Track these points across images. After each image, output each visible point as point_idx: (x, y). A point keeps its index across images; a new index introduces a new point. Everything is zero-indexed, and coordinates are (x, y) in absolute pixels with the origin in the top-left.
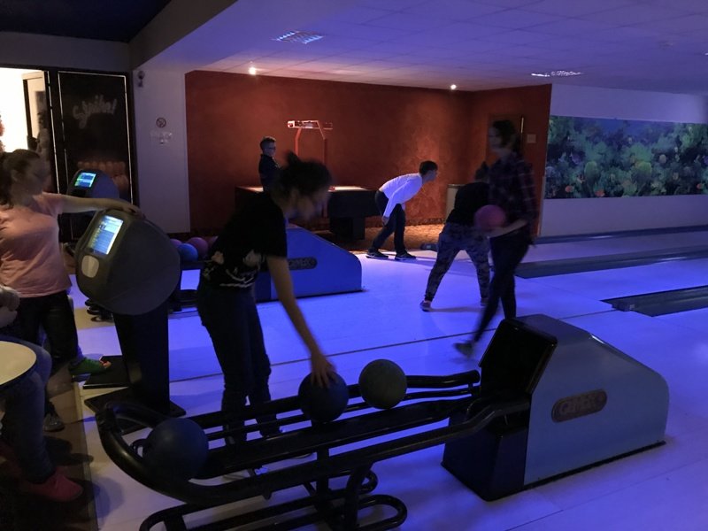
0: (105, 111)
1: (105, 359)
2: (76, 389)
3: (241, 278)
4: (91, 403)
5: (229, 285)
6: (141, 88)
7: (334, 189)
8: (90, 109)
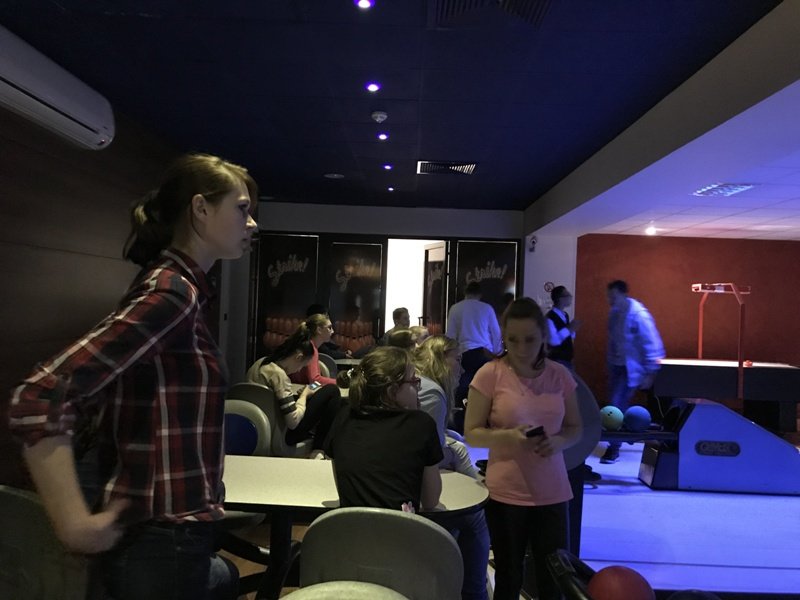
6: (532, 253)
7: (751, 365)
8: (481, 274)
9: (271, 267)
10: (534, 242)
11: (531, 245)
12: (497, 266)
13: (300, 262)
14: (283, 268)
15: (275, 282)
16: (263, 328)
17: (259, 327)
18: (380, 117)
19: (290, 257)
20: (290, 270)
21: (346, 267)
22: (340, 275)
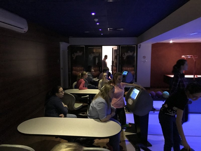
0: (130, 55)
1: (130, 124)
2: (123, 131)
3: (171, 112)
4: (127, 136)
5: (168, 114)
7: (197, 77)
8: (126, 55)
9: (73, 54)
10: (140, 46)
12: (131, 52)
13: (80, 53)
14: (76, 54)
15: (74, 58)
16: (72, 70)
17: (71, 70)
18: (96, 20)
19: (78, 51)
20: (78, 55)
21: (92, 54)
22: (90, 56)
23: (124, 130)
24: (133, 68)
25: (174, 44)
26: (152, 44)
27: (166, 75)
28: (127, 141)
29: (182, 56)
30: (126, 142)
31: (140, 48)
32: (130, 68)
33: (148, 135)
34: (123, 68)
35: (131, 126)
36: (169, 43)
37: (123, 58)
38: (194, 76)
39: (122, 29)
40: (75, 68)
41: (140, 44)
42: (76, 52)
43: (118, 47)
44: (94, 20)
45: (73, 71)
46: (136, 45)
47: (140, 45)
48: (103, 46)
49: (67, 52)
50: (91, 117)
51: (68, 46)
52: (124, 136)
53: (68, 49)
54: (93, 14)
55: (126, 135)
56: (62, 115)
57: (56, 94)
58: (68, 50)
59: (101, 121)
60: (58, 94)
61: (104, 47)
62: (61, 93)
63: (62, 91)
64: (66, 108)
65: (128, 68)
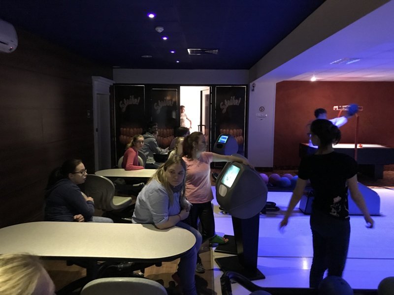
2: (211, 251)
6: (253, 92)
7: (362, 146)
8: (228, 103)
9: (121, 102)
10: (254, 87)
11: (253, 88)
12: (235, 99)
13: (136, 100)
14: (127, 103)
15: (124, 110)
16: (119, 133)
17: (117, 133)
18: (160, 30)
19: (131, 97)
20: (131, 103)
21: (159, 101)
22: (156, 106)
23: (214, 249)
24: (241, 130)
25: (319, 83)
26: (277, 84)
27: (304, 144)
28: (217, 270)
29: (335, 107)
30: (214, 271)
31: (253, 90)
32: (235, 130)
33: (258, 258)
34: (221, 130)
35: (227, 240)
36: (308, 83)
37: (221, 110)
38: (356, 146)
39: (217, 51)
40: (125, 129)
41: (253, 82)
42: (128, 98)
43: (210, 88)
44: (156, 29)
45: (122, 136)
46: (247, 85)
47: (254, 84)
48: (181, 87)
49: (109, 97)
50: (139, 221)
51: (111, 86)
52: (211, 260)
53: (110, 92)
54: (151, 16)
55: (217, 259)
56: (79, 216)
57: (70, 175)
58: (110, 94)
59: (157, 228)
60: (73, 175)
61: (183, 89)
62: (81, 175)
63: (83, 170)
64: (92, 203)
65: (231, 131)
